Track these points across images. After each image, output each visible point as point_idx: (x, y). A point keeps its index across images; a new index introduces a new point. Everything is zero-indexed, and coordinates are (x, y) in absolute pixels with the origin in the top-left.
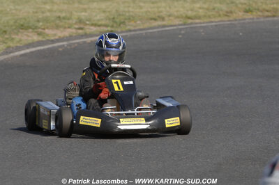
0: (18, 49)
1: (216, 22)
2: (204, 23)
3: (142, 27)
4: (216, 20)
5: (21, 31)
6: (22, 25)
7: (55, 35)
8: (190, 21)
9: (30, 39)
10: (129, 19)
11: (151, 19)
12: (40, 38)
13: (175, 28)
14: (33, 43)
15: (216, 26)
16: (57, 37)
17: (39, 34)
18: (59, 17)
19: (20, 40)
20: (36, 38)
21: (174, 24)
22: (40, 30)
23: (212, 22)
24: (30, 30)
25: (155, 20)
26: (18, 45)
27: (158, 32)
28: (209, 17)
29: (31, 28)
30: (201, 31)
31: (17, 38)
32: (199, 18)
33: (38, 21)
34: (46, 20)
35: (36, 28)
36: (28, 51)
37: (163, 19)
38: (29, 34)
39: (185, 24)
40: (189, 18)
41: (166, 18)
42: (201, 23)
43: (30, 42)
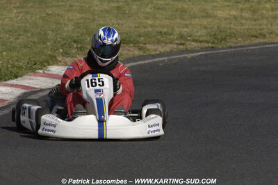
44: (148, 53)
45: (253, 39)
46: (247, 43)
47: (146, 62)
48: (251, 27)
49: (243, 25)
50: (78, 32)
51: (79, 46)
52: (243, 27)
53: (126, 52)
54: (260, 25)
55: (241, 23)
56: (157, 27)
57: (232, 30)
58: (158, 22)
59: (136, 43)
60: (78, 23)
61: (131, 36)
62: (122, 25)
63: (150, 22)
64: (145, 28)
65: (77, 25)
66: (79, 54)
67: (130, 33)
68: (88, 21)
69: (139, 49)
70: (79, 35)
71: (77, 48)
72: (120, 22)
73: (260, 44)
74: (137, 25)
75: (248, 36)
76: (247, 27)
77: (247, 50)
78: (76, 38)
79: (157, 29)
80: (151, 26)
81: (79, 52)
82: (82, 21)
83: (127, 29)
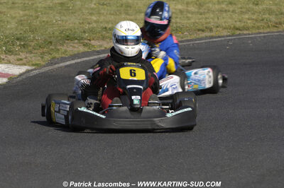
0: (63, 60)
1: (264, 33)
2: (252, 34)
3: (189, 38)
4: (265, 31)
5: (67, 41)
6: (68, 37)
7: (101, 46)
8: (238, 32)
9: (76, 49)
10: (177, 30)
11: (199, 30)
12: (86, 49)
13: (223, 39)
14: (79, 54)
15: (264, 37)
16: (103, 48)
17: (85, 45)
18: (106, 28)
19: (66, 51)
20: (82, 49)
21: (222, 35)
22: (86, 41)
23: (260, 33)
24: (76, 41)
25: (203, 31)
26: (63, 56)
27: (205, 43)
28: (258, 28)
29: (76, 39)
30: (250, 42)
31: (63, 48)
32: (248, 29)
33: (84, 32)
34: (92, 31)
35: (82, 38)
36: (73, 62)
37: (211, 30)
38: (74, 45)
39: (233, 35)
40: (237, 29)
41: (214, 29)
42: (249, 34)
43: (76, 53)
44: (93, 49)
45: (200, 32)
46: (194, 37)
47: (91, 58)
48: (197, 21)
49: (189, 19)
50: (21, 29)
51: (22, 43)
52: (189, 21)
53: (71, 48)
54: (206, 18)
55: (187, 17)
56: (101, 22)
57: (178, 25)
58: (102, 18)
59: (80, 39)
60: (21, 21)
61: (75, 32)
62: (66, 21)
63: (94, 18)
64: (89, 24)
65: (20, 22)
66: (22, 52)
67: (75, 29)
68: (31, 18)
69: (84, 45)
70: (22, 32)
71: (20, 45)
72: (65, 18)
73: (206, 38)
74: (81, 22)
75: (195, 30)
76: (193, 21)
77: (193, 44)
78: (19, 36)
79: (101, 25)
80: (96, 22)
81: (23, 49)
82: (25, 18)
83: (71, 25)
